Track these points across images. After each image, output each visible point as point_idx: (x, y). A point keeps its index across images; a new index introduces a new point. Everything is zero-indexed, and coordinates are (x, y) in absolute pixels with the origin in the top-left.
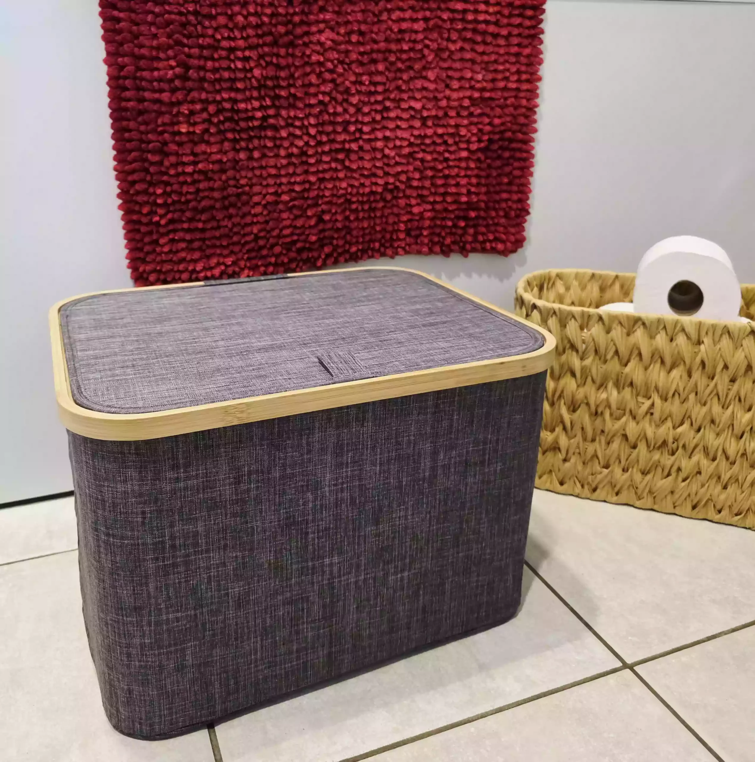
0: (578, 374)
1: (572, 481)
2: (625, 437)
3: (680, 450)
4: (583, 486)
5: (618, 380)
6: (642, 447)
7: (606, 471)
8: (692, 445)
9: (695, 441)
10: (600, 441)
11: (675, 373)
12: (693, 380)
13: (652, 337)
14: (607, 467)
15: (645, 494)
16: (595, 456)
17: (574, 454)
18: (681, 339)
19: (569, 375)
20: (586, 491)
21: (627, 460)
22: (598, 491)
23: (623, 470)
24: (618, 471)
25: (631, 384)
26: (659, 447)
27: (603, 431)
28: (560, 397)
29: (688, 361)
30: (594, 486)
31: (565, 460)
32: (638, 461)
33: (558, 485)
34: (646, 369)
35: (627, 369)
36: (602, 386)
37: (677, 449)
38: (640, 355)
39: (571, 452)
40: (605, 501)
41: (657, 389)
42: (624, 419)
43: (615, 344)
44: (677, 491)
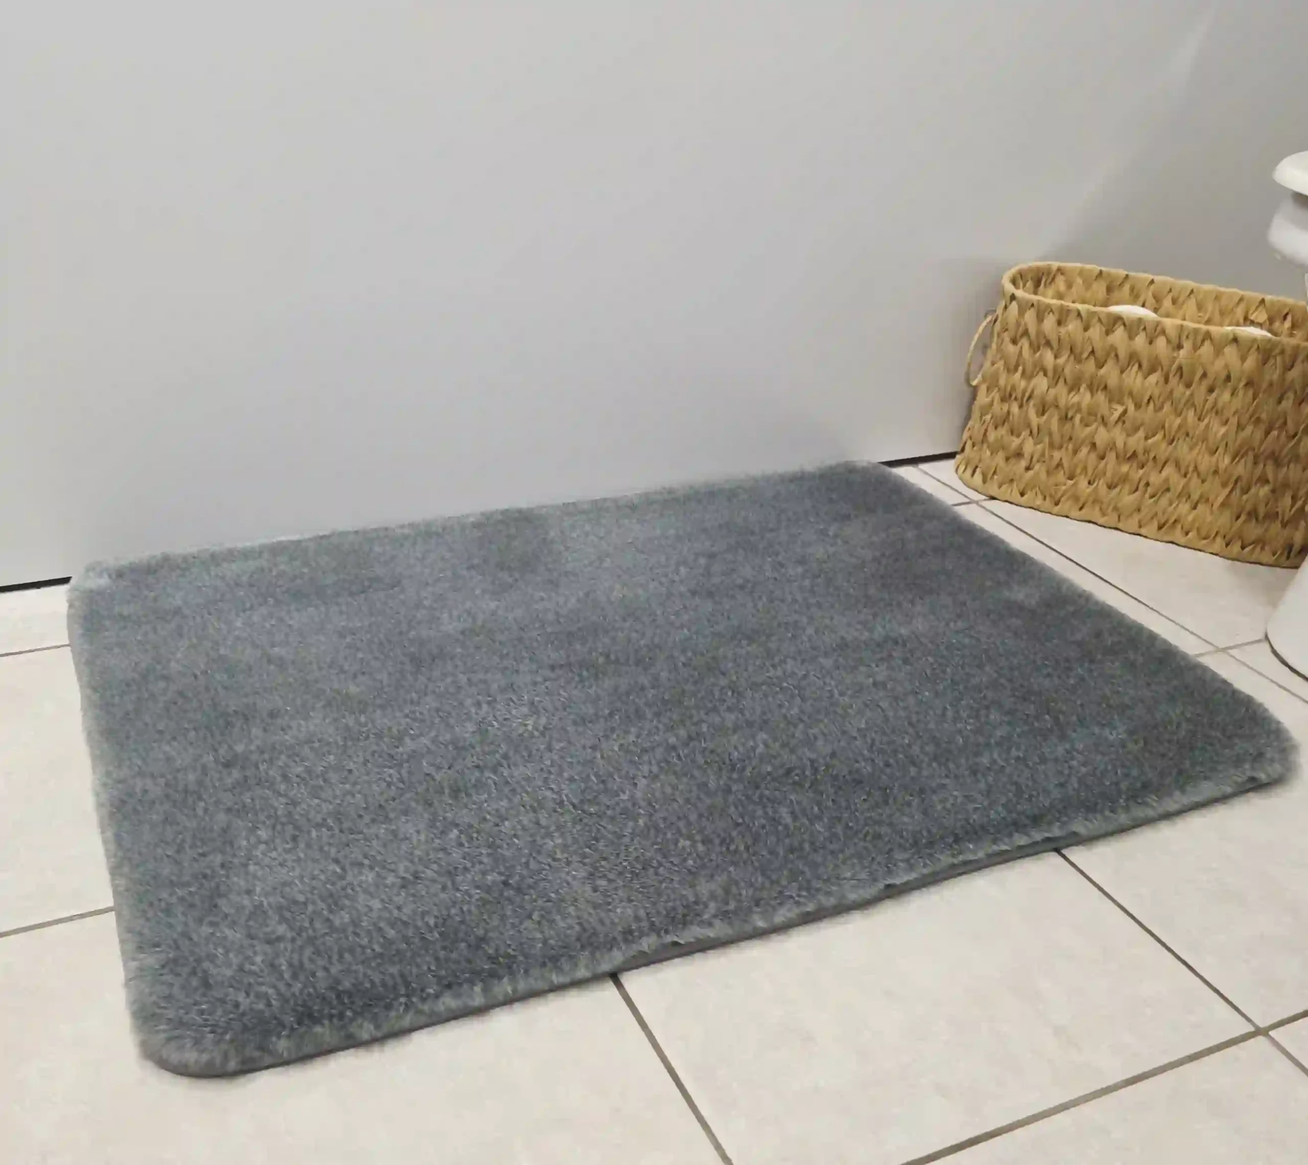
0: (1050, 373)
1: (1034, 491)
2: (1094, 445)
3: (1150, 463)
4: (1045, 499)
5: (1091, 384)
6: (1111, 456)
7: (1070, 482)
8: (1163, 459)
9: (1167, 454)
10: (1067, 449)
11: (1153, 378)
12: (1169, 387)
13: (1131, 338)
14: (1071, 478)
15: (1110, 510)
16: (1059, 465)
17: (1038, 461)
18: (1161, 342)
19: (1041, 373)
20: (1048, 504)
21: (1094, 470)
22: (1060, 505)
23: (1089, 483)
24: (1083, 483)
25: (1105, 387)
26: (1129, 458)
27: (1071, 439)
28: (1030, 397)
29: (1165, 369)
30: (1057, 498)
31: (1028, 469)
32: (1105, 474)
33: (1019, 495)
34: (1122, 372)
35: (1103, 371)
36: (1074, 387)
37: (1148, 461)
38: (1117, 356)
39: (1035, 459)
40: (1067, 517)
41: (1131, 394)
42: (1094, 427)
43: (1091, 343)
44: (1143, 508)
